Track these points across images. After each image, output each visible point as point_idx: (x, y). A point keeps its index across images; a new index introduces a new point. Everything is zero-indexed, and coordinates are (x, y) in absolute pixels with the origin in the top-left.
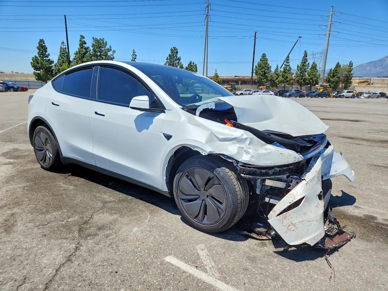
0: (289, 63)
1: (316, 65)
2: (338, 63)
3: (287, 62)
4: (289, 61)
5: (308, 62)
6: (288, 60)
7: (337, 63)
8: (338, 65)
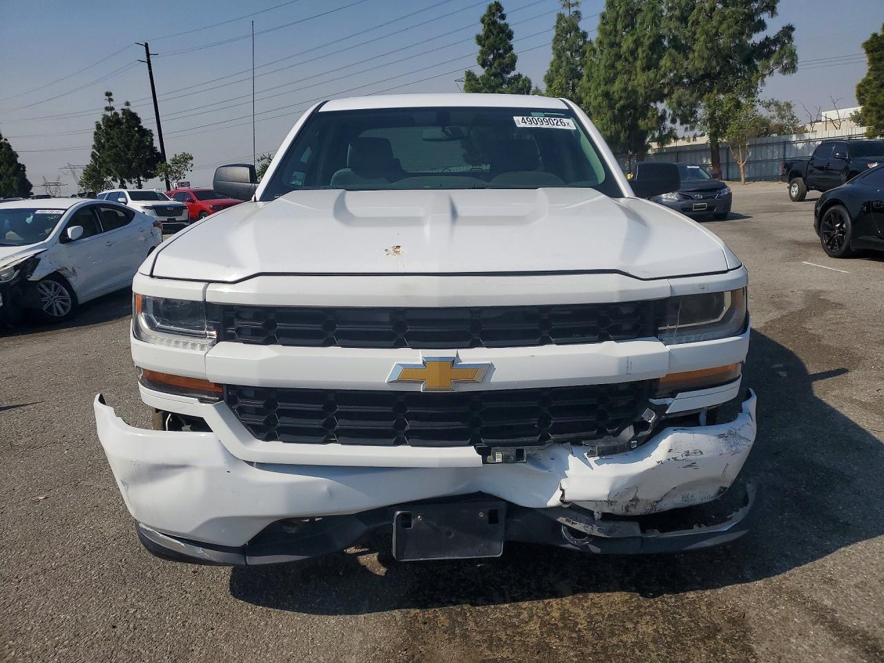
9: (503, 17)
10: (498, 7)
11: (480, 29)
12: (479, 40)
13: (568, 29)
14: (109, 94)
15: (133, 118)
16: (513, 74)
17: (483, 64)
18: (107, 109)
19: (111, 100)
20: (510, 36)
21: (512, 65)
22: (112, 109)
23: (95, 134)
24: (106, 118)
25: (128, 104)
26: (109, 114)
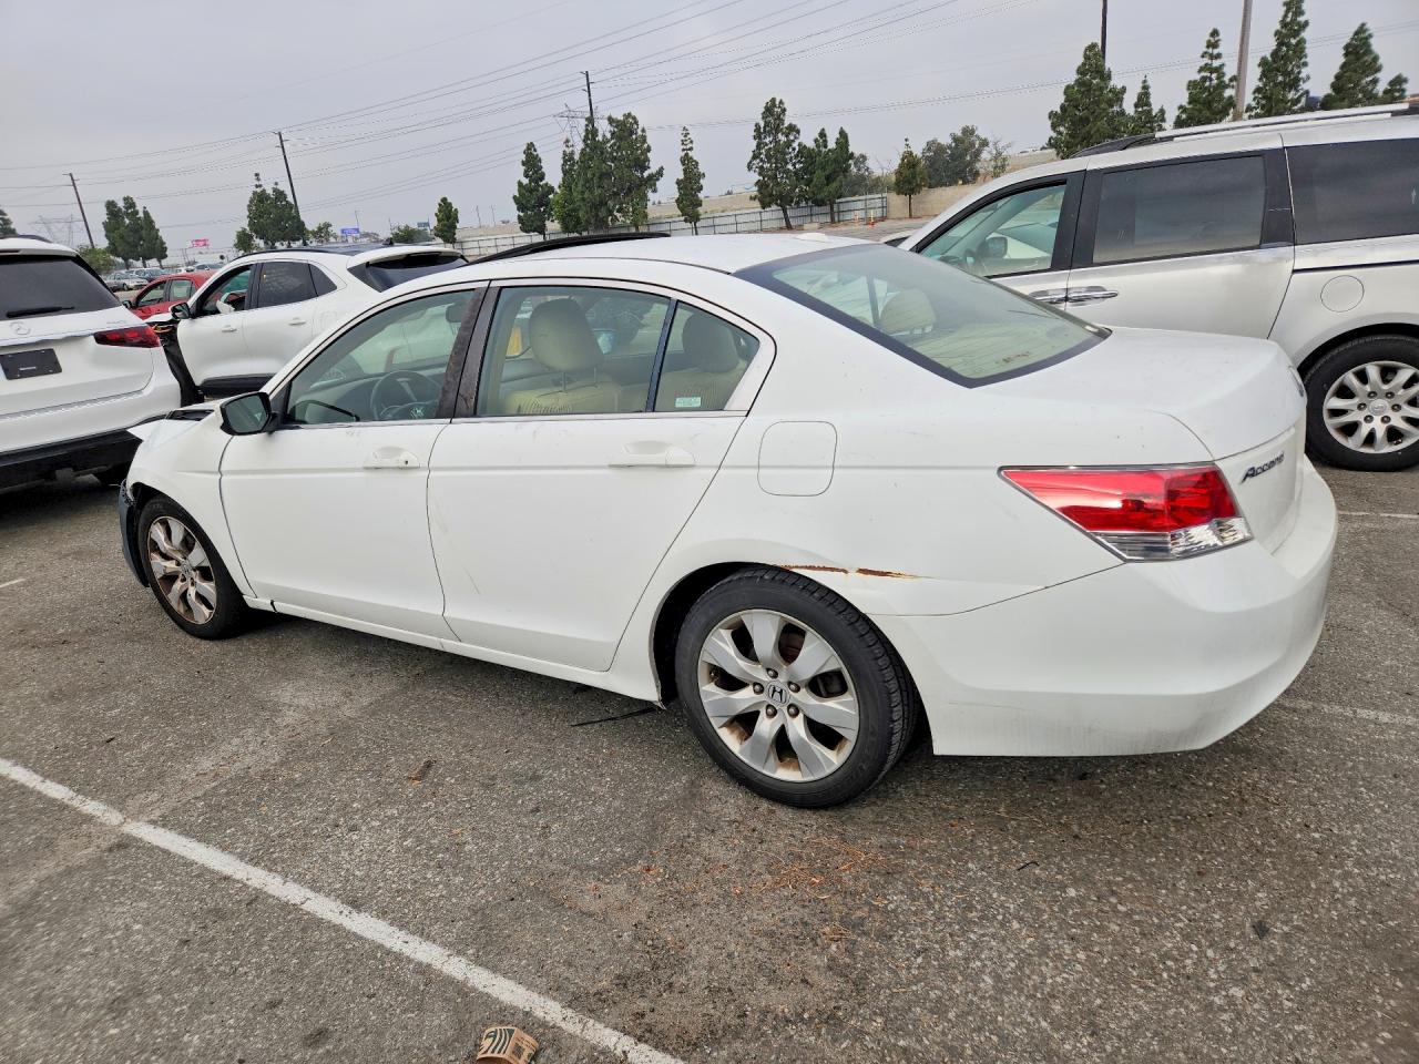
9: (535, 150)
10: (531, 146)
11: (523, 157)
12: (524, 164)
13: (567, 158)
14: (257, 175)
15: (280, 195)
16: (544, 182)
17: (526, 176)
18: (257, 186)
19: (258, 179)
20: (540, 161)
21: (542, 178)
22: (260, 186)
23: (249, 206)
24: (254, 193)
25: (276, 184)
26: (259, 190)
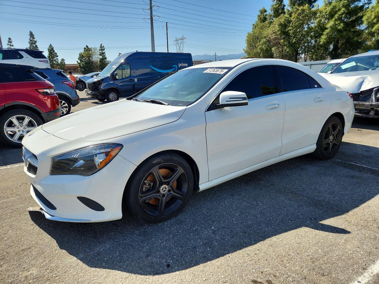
0: (13, 46)
1: (53, 48)
2: (87, 46)
3: (10, 45)
4: (11, 44)
5: (36, 44)
6: (11, 42)
7: (85, 47)
8: (87, 49)
